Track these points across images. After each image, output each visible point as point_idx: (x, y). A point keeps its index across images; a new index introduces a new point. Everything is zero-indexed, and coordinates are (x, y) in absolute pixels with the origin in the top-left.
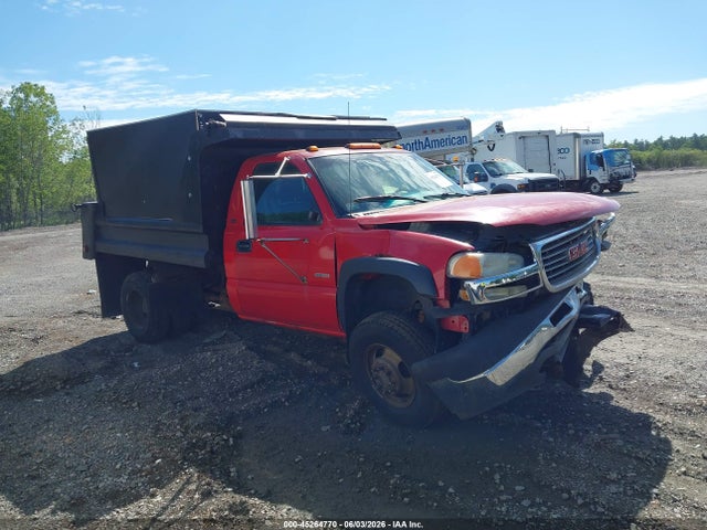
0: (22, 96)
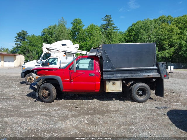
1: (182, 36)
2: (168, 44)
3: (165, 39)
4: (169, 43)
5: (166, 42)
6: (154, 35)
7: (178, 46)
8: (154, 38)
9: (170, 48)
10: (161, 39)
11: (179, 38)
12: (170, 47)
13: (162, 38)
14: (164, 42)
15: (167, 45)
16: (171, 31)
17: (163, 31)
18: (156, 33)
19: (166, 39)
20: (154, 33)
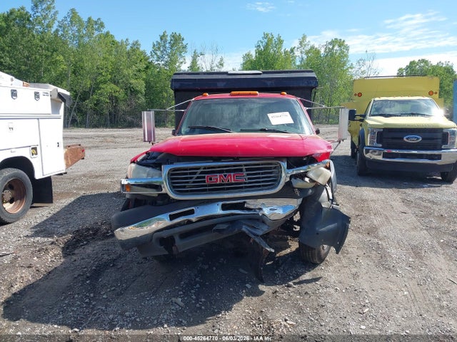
0: (331, 47)
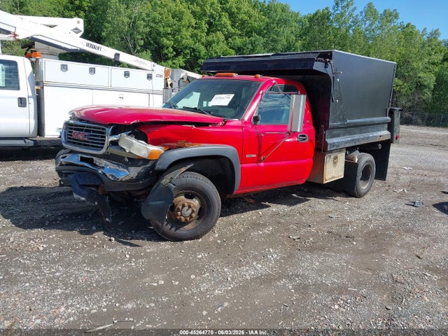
1: (199, 34)
2: (173, 47)
3: (166, 35)
4: (174, 44)
5: (168, 42)
6: (143, 19)
7: (191, 56)
8: (145, 26)
9: (175, 56)
10: (159, 34)
11: (193, 36)
12: (175, 53)
13: (161, 29)
14: (165, 41)
15: (171, 50)
16: (178, 16)
17: (162, 14)
18: (148, 15)
19: (168, 34)
20: (144, 15)
